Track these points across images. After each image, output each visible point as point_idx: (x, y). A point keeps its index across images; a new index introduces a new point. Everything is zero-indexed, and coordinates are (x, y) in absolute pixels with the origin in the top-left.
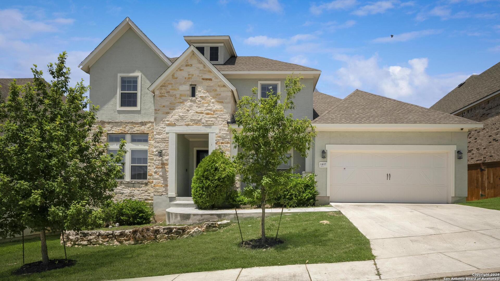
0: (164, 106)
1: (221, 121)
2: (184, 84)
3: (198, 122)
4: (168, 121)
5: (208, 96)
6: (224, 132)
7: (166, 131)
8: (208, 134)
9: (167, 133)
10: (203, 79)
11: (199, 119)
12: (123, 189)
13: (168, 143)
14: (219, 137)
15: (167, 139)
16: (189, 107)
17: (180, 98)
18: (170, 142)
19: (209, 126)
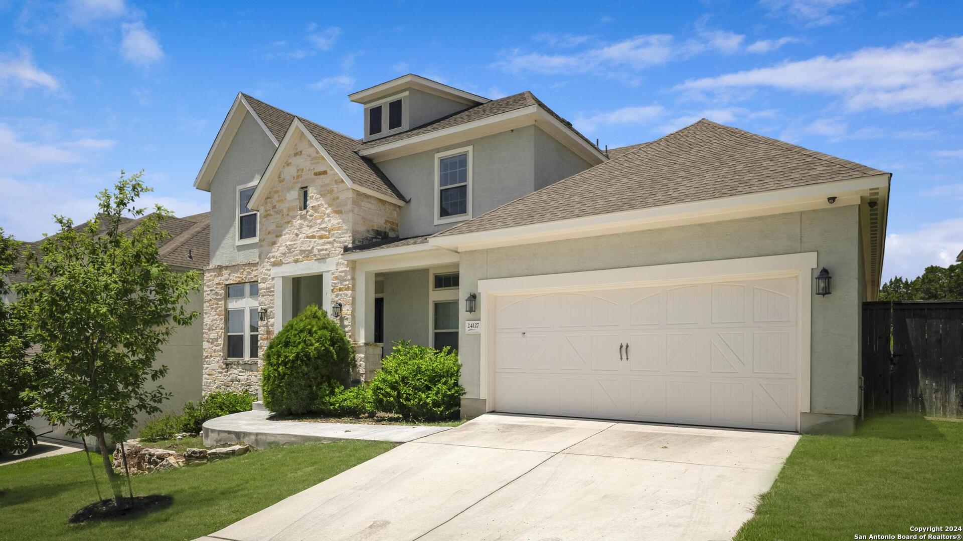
0: (269, 233)
1: (339, 247)
2: (293, 188)
3: (308, 254)
4: (273, 257)
5: (321, 204)
6: (343, 269)
7: (272, 276)
8: (322, 275)
9: (273, 278)
10: (316, 174)
11: (310, 248)
12: (240, 374)
13: (273, 295)
14: (336, 278)
15: (272, 289)
16: (298, 229)
17: (288, 215)
18: (275, 293)
19: (322, 259)
